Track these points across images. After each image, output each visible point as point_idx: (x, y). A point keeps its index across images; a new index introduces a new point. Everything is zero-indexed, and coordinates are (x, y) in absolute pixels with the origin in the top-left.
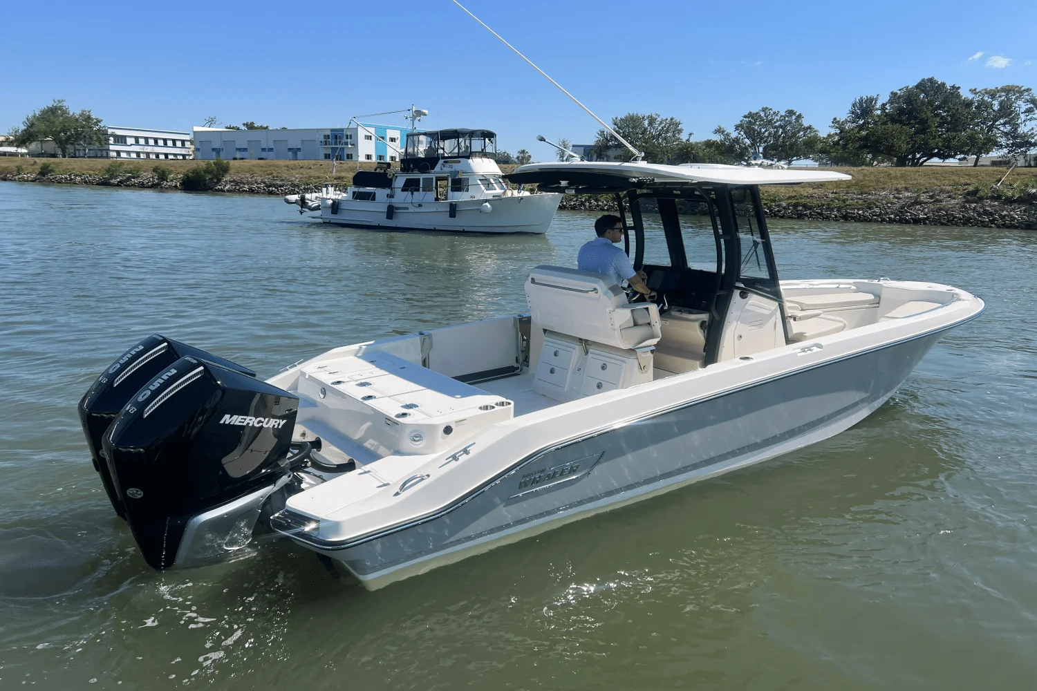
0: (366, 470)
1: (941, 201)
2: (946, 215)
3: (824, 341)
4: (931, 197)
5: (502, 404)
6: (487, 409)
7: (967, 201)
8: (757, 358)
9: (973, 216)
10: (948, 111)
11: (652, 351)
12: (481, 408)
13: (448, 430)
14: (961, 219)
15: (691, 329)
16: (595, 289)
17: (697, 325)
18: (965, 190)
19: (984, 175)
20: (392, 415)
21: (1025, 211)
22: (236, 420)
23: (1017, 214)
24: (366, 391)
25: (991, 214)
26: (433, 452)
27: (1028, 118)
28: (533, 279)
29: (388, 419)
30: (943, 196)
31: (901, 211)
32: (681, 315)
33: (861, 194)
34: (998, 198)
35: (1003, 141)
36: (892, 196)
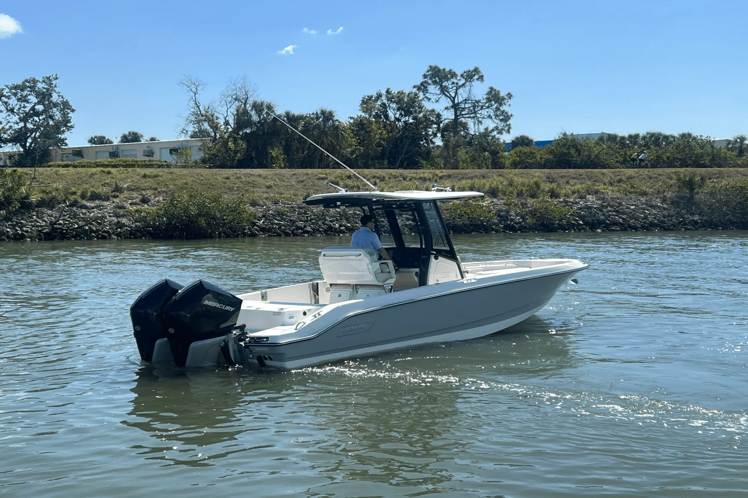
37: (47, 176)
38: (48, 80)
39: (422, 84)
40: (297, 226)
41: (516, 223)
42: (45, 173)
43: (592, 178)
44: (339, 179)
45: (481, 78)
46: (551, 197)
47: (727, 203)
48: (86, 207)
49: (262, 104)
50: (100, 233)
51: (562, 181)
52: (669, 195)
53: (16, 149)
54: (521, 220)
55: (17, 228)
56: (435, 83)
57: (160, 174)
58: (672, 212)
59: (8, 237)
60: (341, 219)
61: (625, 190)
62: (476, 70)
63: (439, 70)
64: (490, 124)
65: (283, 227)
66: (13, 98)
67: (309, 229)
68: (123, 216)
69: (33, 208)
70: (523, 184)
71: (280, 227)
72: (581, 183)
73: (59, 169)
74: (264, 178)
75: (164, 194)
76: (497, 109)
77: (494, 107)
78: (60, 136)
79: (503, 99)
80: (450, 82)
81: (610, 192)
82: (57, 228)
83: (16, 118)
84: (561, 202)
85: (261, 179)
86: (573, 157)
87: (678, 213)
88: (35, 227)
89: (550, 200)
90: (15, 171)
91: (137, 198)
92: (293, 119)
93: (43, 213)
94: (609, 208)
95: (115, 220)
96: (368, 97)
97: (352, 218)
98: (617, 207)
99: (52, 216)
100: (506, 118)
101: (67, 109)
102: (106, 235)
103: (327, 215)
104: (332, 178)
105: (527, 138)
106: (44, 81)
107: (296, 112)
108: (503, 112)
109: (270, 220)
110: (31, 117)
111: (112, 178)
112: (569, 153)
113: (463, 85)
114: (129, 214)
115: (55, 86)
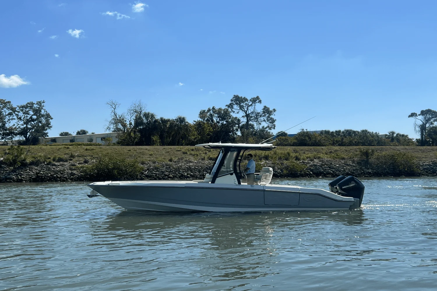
27: (11, 118)
37: (36, 149)
38: (39, 103)
39: (230, 104)
40: (165, 174)
41: (278, 173)
42: (34, 148)
43: (316, 151)
44: (187, 151)
45: (260, 102)
46: (296, 160)
47: (385, 163)
48: (55, 165)
49: (149, 113)
50: (62, 178)
51: (301, 152)
52: (356, 159)
53: (22, 138)
54: (280, 172)
55: (19, 176)
56: (237, 104)
57: (95, 148)
58: (358, 168)
59: (14, 181)
60: (188, 171)
61: (333, 157)
62: (258, 98)
63: (239, 97)
64: (265, 124)
65: (158, 175)
66: (21, 112)
67: (171, 176)
68: (74, 170)
69: (27, 166)
70: (281, 154)
71: (156, 175)
72: (312, 153)
73: (42, 146)
74: (148, 150)
75: (96, 159)
76: (268, 117)
77: (267, 116)
78: (45, 131)
79: (271, 112)
80: (244, 104)
81: (326, 158)
82: (39, 176)
83: (22, 122)
84: (301, 163)
85: (147, 151)
86: (308, 141)
87: (361, 168)
88: (28, 175)
89: (295, 162)
91: (82, 160)
92: (164, 121)
93: (32, 168)
94: (326, 166)
95: (70, 171)
96: (203, 111)
97: (193, 170)
98: (330, 165)
99: (37, 170)
100: (273, 121)
101: (49, 118)
102: (65, 179)
103: (180, 169)
104: (183, 150)
105: (284, 133)
106: (37, 104)
107: (166, 118)
108: (271, 118)
109: (151, 171)
110: (30, 121)
111: (70, 151)
112: (305, 139)
113: (251, 105)
114: (77, 168)
115: (43, 106)
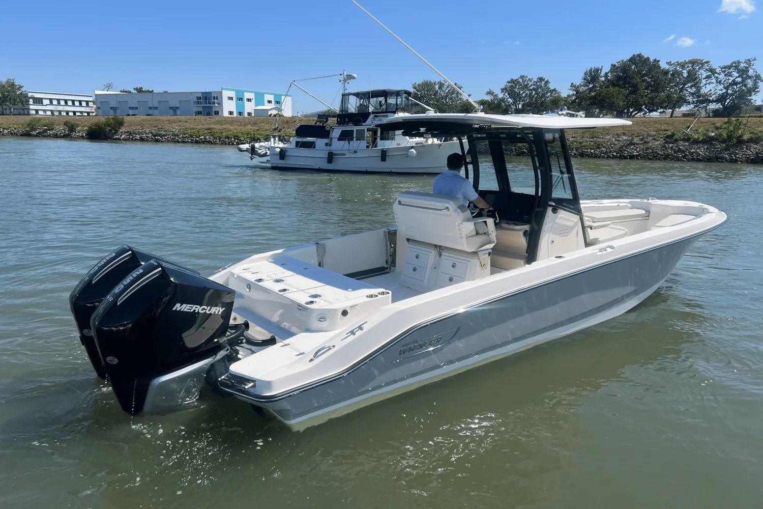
0: (286, 343)
1: (648, 142)
2: (652, 153)
3: (615, 243)
4: (641, 140)
5: (383, 293)
6: (372, 297)
7: (667, 143)
8: (568, 257)
9: (671, 153)
10: (652, 78)
11: (489, 254)
12: (367, 296)
13: (345, 313)
14: (662, 156)
15: (517, 237)
16: (447, 208)
17: (521, 233)
18: (665, 134)
19: (678, 123)
20: (303, 303)
21: (707, 149)
22: (186, 308)
23: (702, 151)
24: (281, 286)
25: (683, 151)
26: (334, 330)
27: (708, 82)
28: (399, 202)
29: (299, 305)
30: (650, 139)
31: (621, 150)
32: (509, 227)
33: (593, 138)
34: (688, 140)
35: (690, 99)
36: (614, 139)
37: (754, 123)
38: (748, 62)
42: (752, 121)
53: (718, 106)
55: (733, 155)
59: (726, 161)
66: (722, 74)
69: (744, 143)
78: (748, 97)
82: (760, 157)
83: (721, 87)
88: (744, 155)
90: (738, 120)
93: (751, 147)
99: (757, 149)
101: (759, 80)
106: (745, 62)
110: (732, 86)
115: (753, 65)
